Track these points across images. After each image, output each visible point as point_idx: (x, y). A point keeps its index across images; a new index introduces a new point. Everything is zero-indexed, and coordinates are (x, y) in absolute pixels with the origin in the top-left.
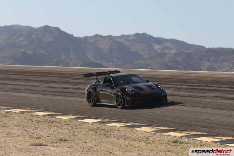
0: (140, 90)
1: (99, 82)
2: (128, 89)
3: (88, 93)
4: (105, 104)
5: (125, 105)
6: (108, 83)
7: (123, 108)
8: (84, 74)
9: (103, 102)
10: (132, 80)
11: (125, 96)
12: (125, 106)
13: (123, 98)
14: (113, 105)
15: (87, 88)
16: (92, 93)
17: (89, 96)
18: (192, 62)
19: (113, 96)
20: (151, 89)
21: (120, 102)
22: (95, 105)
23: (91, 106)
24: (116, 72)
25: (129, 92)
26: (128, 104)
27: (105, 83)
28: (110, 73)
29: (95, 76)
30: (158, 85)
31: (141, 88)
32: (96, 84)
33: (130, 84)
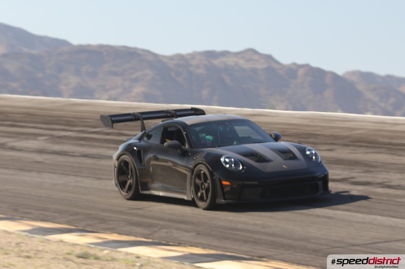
0: (257, 161)
1: (149, 137)
2: (227, 157)
3: (119, 165)
4: (161, 194)
5: (217, 199)
6: (172, 140)
7: (213, 207)
8: (112, 116)
9: (157, 189)
11: (217, 176)
12: (217, 202)
13: (213, 181)
14: (186, 198)
15: (119, 153)
17: (122, 170)
19: (189, 174)
20: (285, 159)
21: (204, 191)
22: (137, 197)
24: (193, 112)
25: (228, 166)
26: (226, 196)
27: (167, 140)
28: (178, 113)
29: (138, 119)
30: (305, 148)
31: (261, 156)
32: (142, 143)
33: (231, 144)
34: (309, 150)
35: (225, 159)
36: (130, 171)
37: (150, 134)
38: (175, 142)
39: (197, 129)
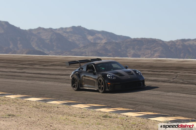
0: (119, 76)
1: (82, 69)
2: (109, 75)
3: (72, 79)
4: (87, 88)
5: (106, 89)
6: (90, 69)
7: (105, 92)
8: (69, 62)
9: (86, 87)
11: (106, 81)
14: (95, 89)
15: (72, 75)
16: (76, 79)
17: (73, 81)
18: (119, 50)
19: (96, 81)
22: (78, 90)
23: (75, 91)
24: (97, 60)
25: (109, 78)
26: (109, 88)
27: (88, 70)
28: (92, 60)
29: (78, 63)
30: (136, 71)
31: (121, 74)
32: (80, 71)
33: (111, 70)
34: (138, 71)
37: (83, 68)
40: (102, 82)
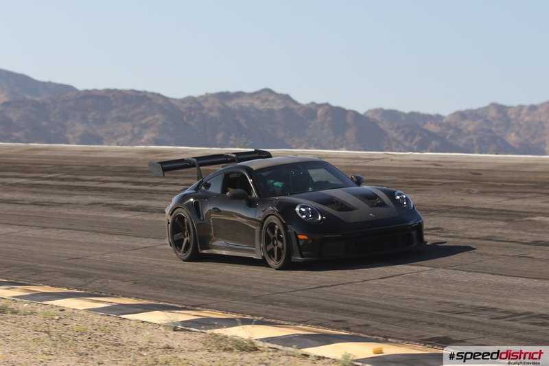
0: (338, 210)
1: (208, 186)
2: (303, 206)
3: (174, 221)
4: (224, 253)
5: (292, 257)
6: (235, 188)
7: (288, 266)
8: (162, 163)
9: (220, 247)
10: (309, 177)
12: (293, 261)
13: (287, 235)
14: (255, 257)
15: (172, 205)
17: (178, 225)
18: (44, 123)
19: (257, 229)
20: (372, 206)
22: (196, 257)
23: (185, 261)
24: (257, 155)
25: (304, 216)
26: (304, 253)
27: (229, 189)
28: (239, 157)
29: (194, 166)
30: (395, 192)
31: (343, 204)
32: (199, 193)
33: (306, 191)
34: (399, 195)
35: (300, 208)
36: (186, 228)
37: (208, 182)
38: (239, 191)
39: (264, 174)
40: (279, 231)
